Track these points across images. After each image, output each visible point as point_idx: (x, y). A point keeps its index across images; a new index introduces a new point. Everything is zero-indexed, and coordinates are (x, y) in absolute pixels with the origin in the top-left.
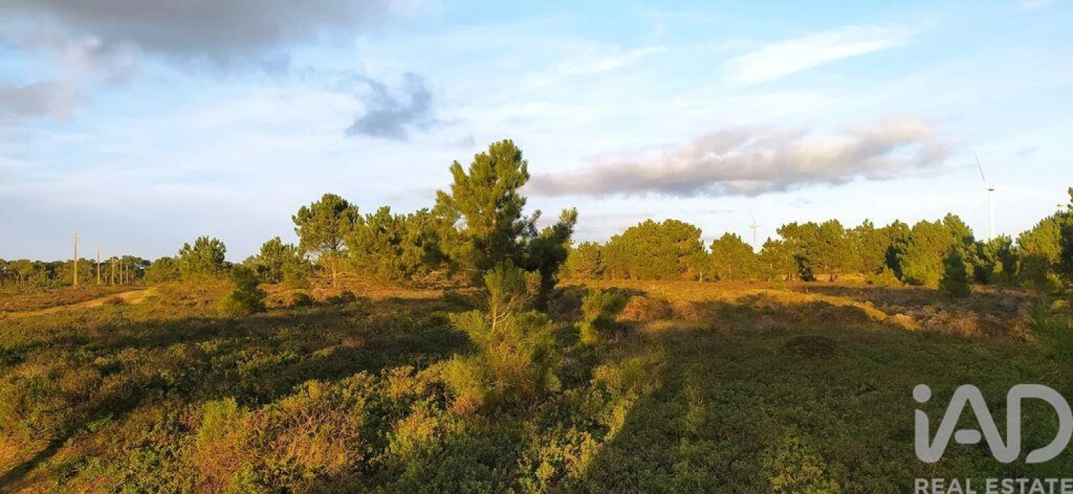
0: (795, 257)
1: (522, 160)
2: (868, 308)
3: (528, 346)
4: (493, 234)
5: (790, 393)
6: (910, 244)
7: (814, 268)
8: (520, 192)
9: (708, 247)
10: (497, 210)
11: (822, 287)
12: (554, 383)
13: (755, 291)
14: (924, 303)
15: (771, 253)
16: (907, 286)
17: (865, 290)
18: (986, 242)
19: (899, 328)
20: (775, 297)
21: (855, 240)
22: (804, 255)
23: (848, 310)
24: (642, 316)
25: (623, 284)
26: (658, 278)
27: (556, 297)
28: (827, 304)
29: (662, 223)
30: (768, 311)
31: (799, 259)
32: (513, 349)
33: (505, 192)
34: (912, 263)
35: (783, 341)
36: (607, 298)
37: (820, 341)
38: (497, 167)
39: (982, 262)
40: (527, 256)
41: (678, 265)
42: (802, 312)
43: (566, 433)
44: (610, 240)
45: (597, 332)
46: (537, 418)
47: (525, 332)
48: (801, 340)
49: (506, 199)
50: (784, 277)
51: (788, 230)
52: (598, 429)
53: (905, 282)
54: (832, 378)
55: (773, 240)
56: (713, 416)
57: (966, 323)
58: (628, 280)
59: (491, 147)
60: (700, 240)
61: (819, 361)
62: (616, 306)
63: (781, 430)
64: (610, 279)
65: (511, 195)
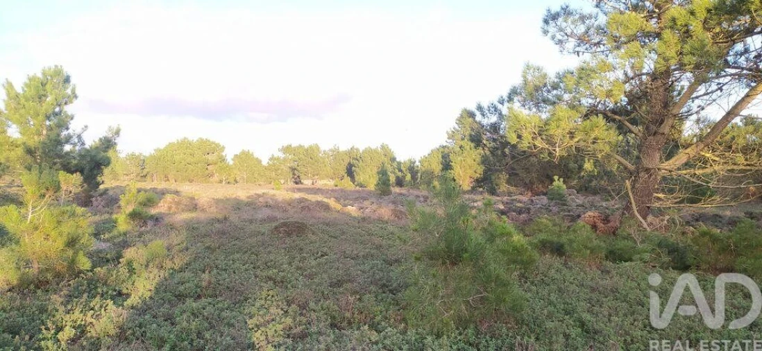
0: (290, 168)
1: (71, 83)
2: (332, 202)
3: (61, 234)
4: (44, 143)
5: (272, 261)
6: (360, 161)
7: (302, 176)
8: (69, 109)
9: (230, 160)
10: (48, 123)
11: (307, 188)
12: (84, 263)
13: (260, 191)
14: (365, 199)
15: (274, 165)
16: (358, 188)
17: (332, 191)
18: (402, 161)
19: (349, 215)
20: (274, 195)
21: (328, 158)
22: (296, 166)
23: (319, 203)
24: (173, 209)
25: (161, 185)
26: (191, 181)
27: (101, 195)
28: (306, 200)
29: (195, 140)
30: (267, 206)
31: (293, 169)
32: (47, 237)
33: (54, 109)
34: (361, 173)
35: (274, 225)
36: (142, 197)
37: (296, 225)
38: (48, 87)
39: (400, 174)
40: (74, 162)
41: (207, 172)
42: (290, 205)
43: (90, 302)
44: (153, 152)
45: (132, 222)
46: (65, 292)
47: (59, 222)
48: (285, 224)
49: (56, 114)
50: (282, 181)
51: (287, 149)
52: (120, 296)
53: (356, 186)
54: (301, 249)
55: (276, 156)
56: (213, 280)
57: (385, 211)
58: (167, 182)
59: (43, 70)
60: (224, 154)
61: (295, 237)
62: (149, 202)
63: (261, 287)
64: (153, 181)
65: (61, 112)
